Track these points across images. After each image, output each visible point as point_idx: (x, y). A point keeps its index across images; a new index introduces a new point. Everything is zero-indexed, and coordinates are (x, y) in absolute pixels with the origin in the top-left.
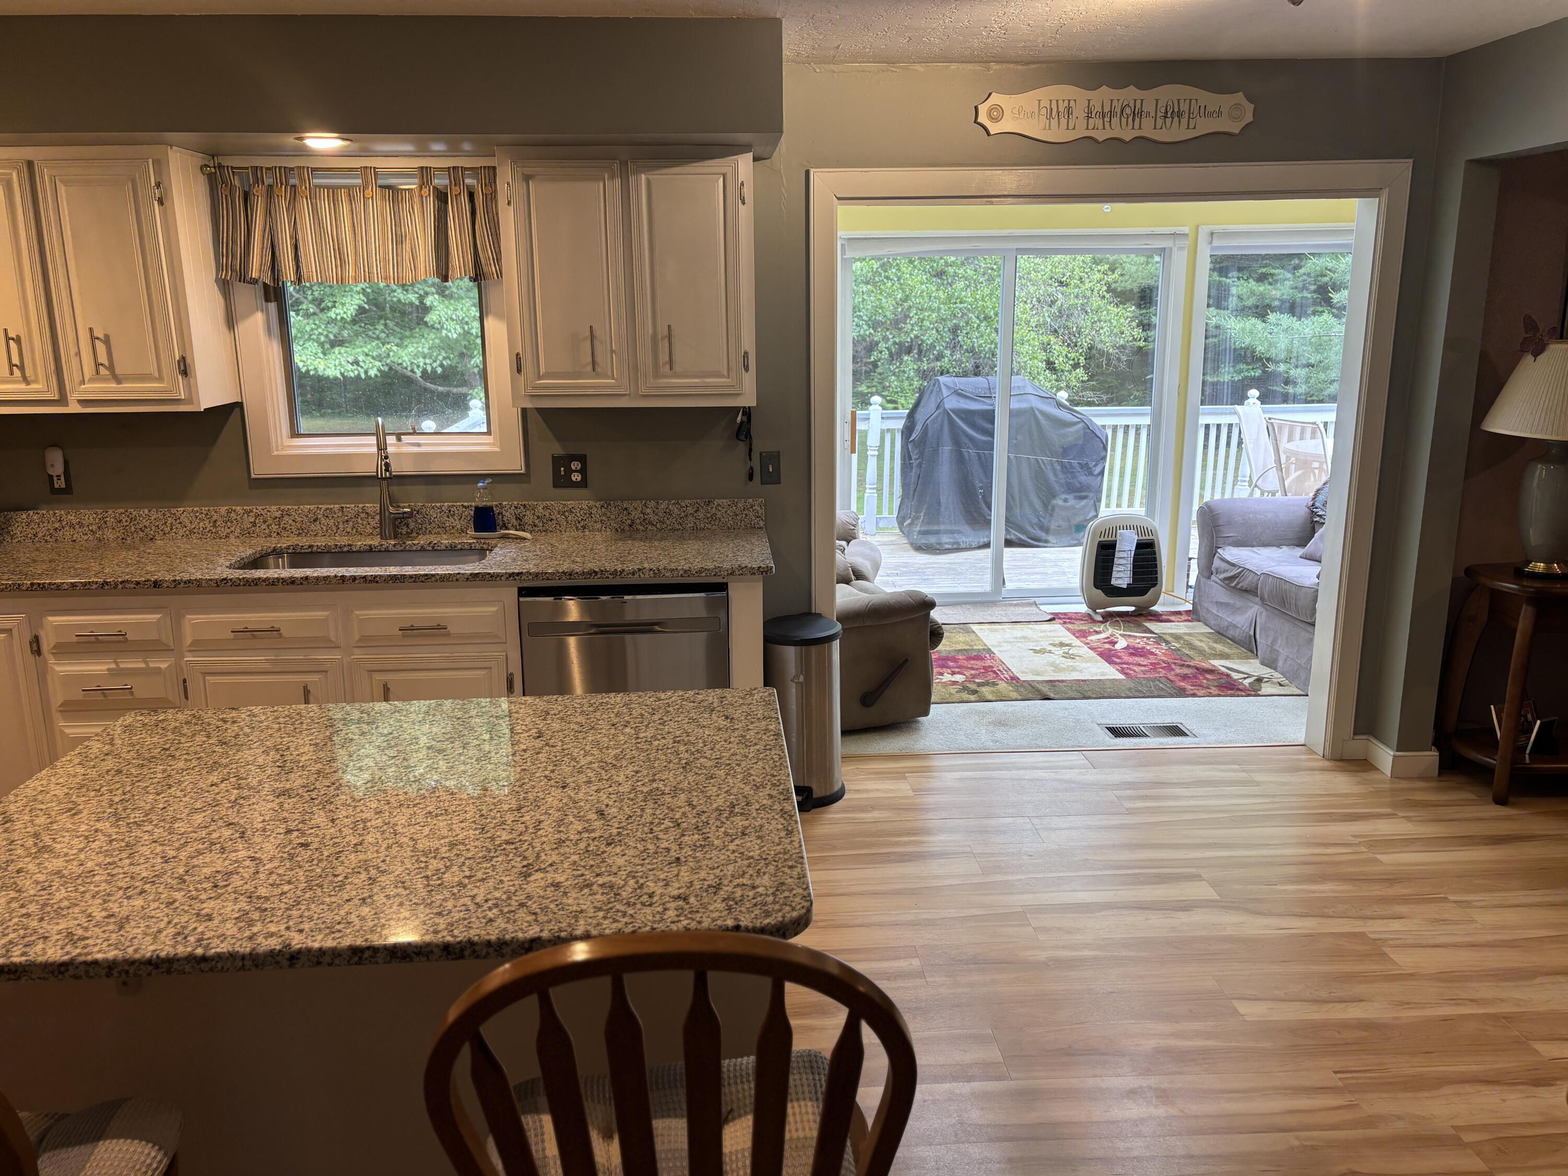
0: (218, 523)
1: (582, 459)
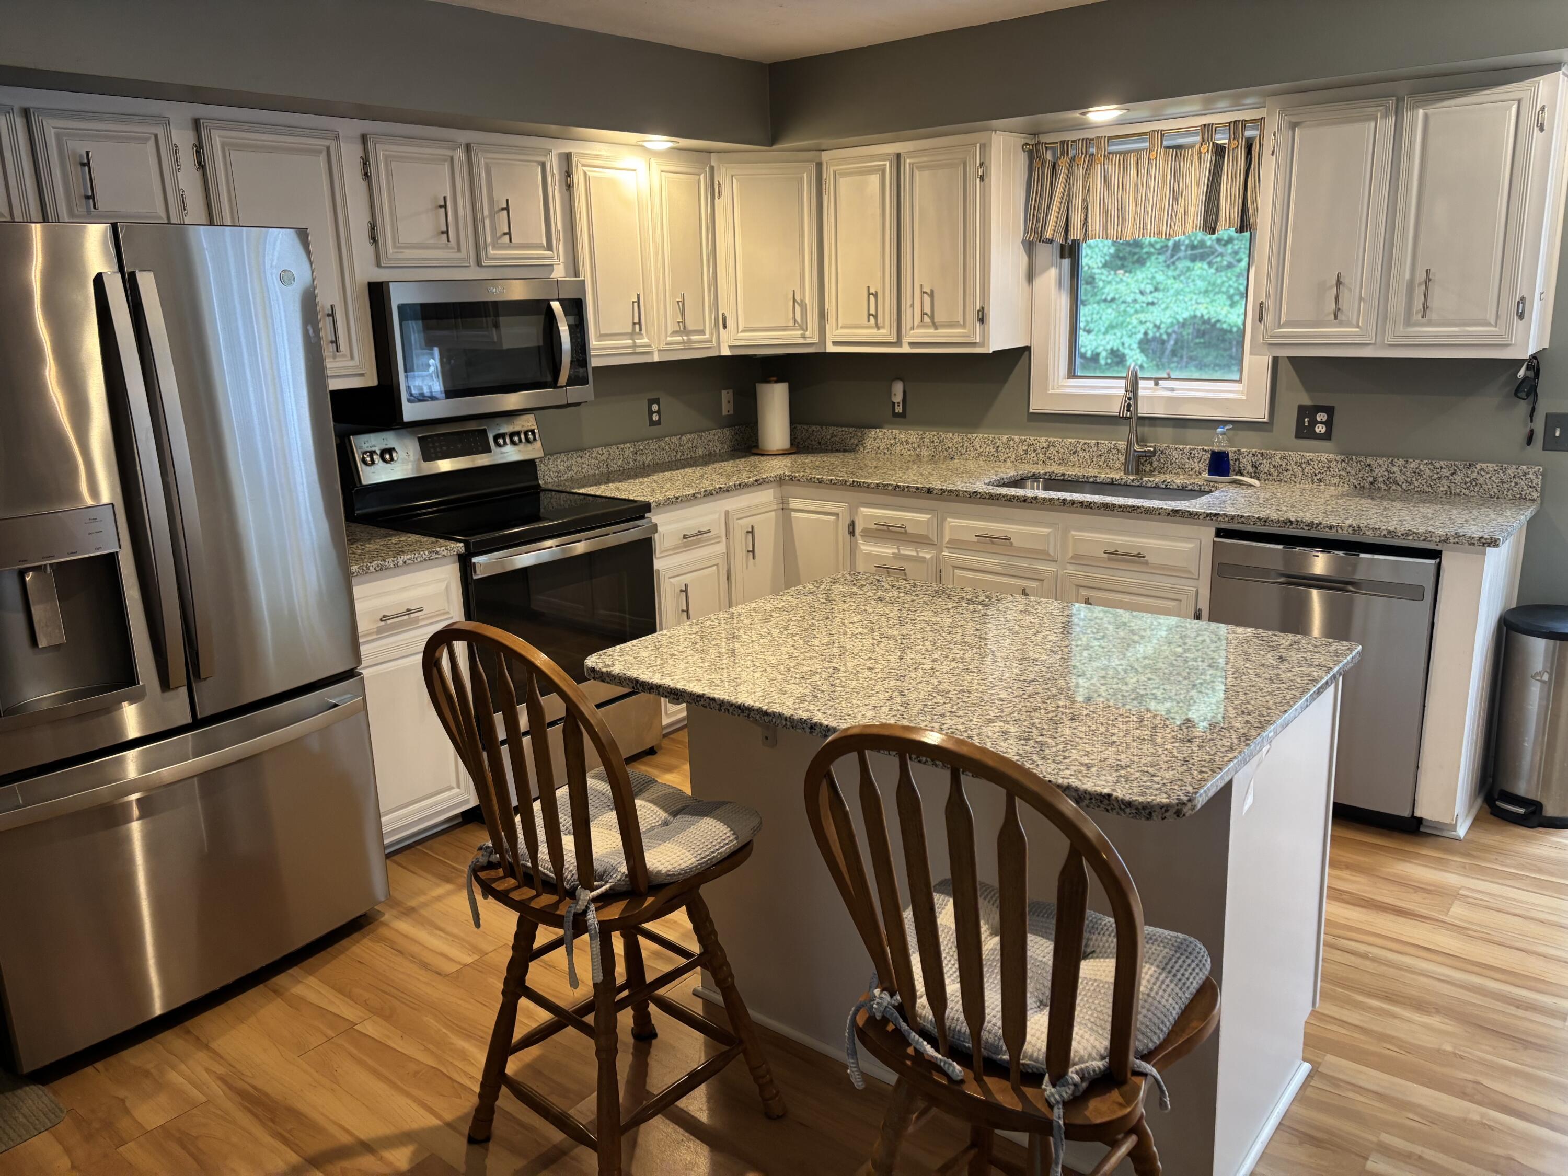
0: (1000, 449)
1: (1329, 410)
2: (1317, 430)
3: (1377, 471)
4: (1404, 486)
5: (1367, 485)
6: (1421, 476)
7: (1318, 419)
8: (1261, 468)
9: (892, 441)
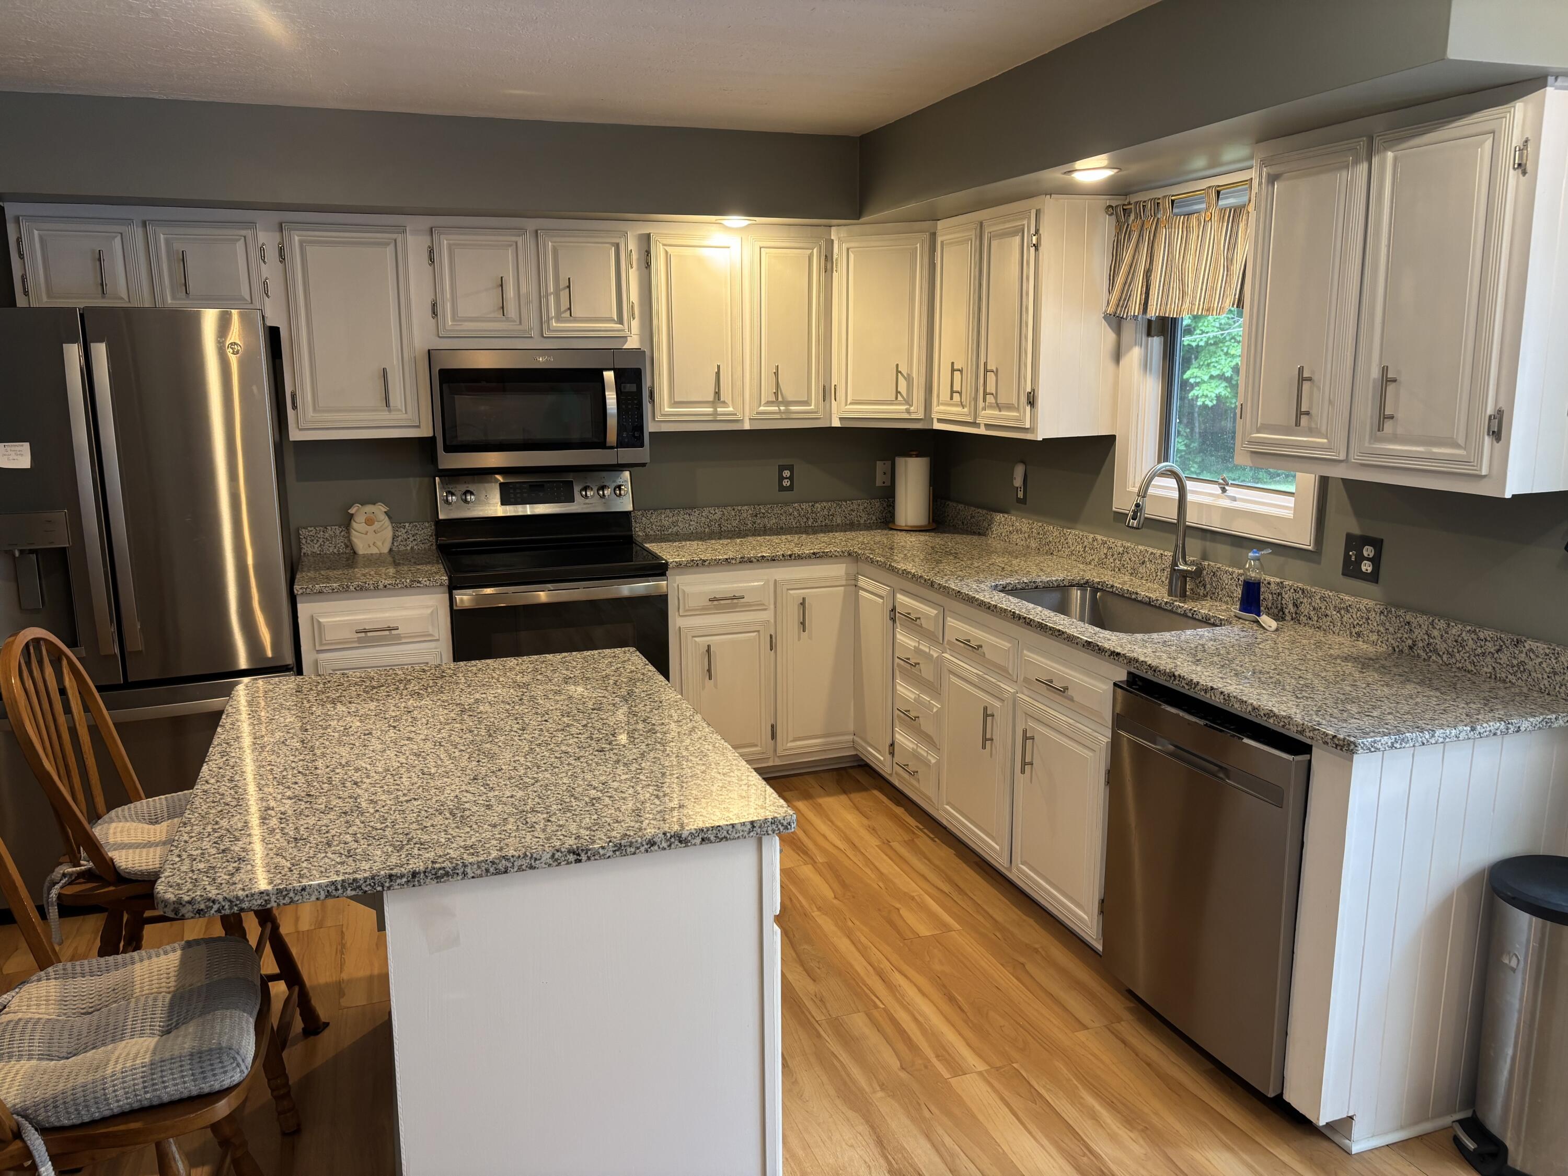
0: (1087, 549)
1: (1377, 544)
2: (1364, 568)
3: (1417, 631)
4: (1445, 657)
5: (1406, 650)
6: (1463, 647)
7: (1365, 554)
8: (1302, 608)
9: (1011, 529)
